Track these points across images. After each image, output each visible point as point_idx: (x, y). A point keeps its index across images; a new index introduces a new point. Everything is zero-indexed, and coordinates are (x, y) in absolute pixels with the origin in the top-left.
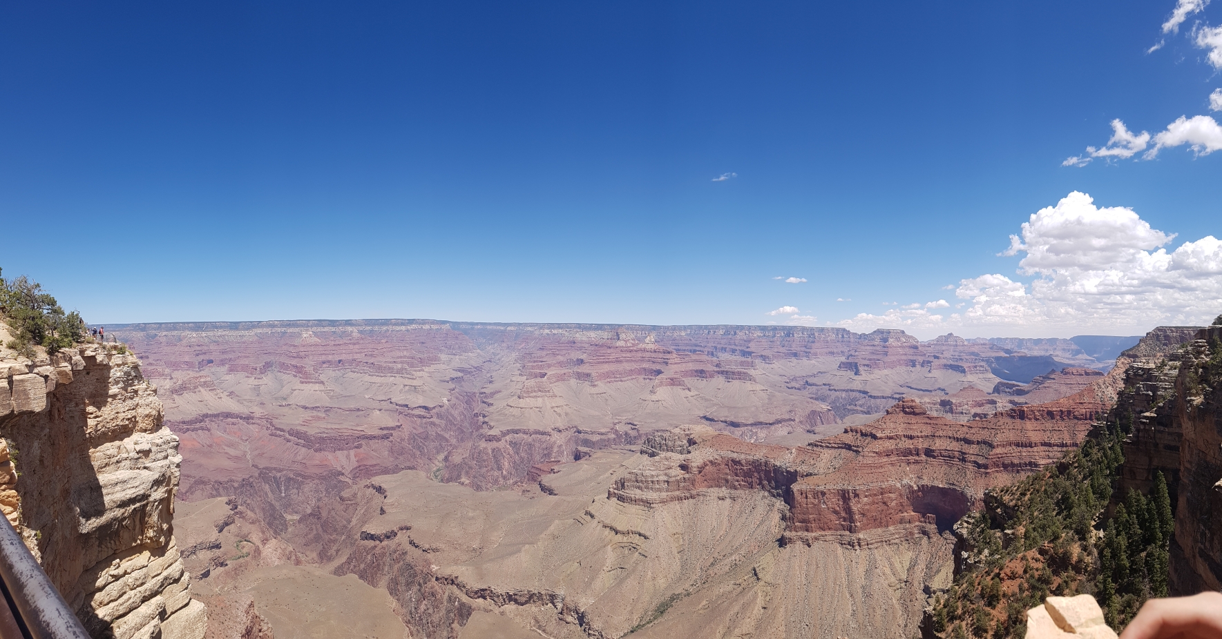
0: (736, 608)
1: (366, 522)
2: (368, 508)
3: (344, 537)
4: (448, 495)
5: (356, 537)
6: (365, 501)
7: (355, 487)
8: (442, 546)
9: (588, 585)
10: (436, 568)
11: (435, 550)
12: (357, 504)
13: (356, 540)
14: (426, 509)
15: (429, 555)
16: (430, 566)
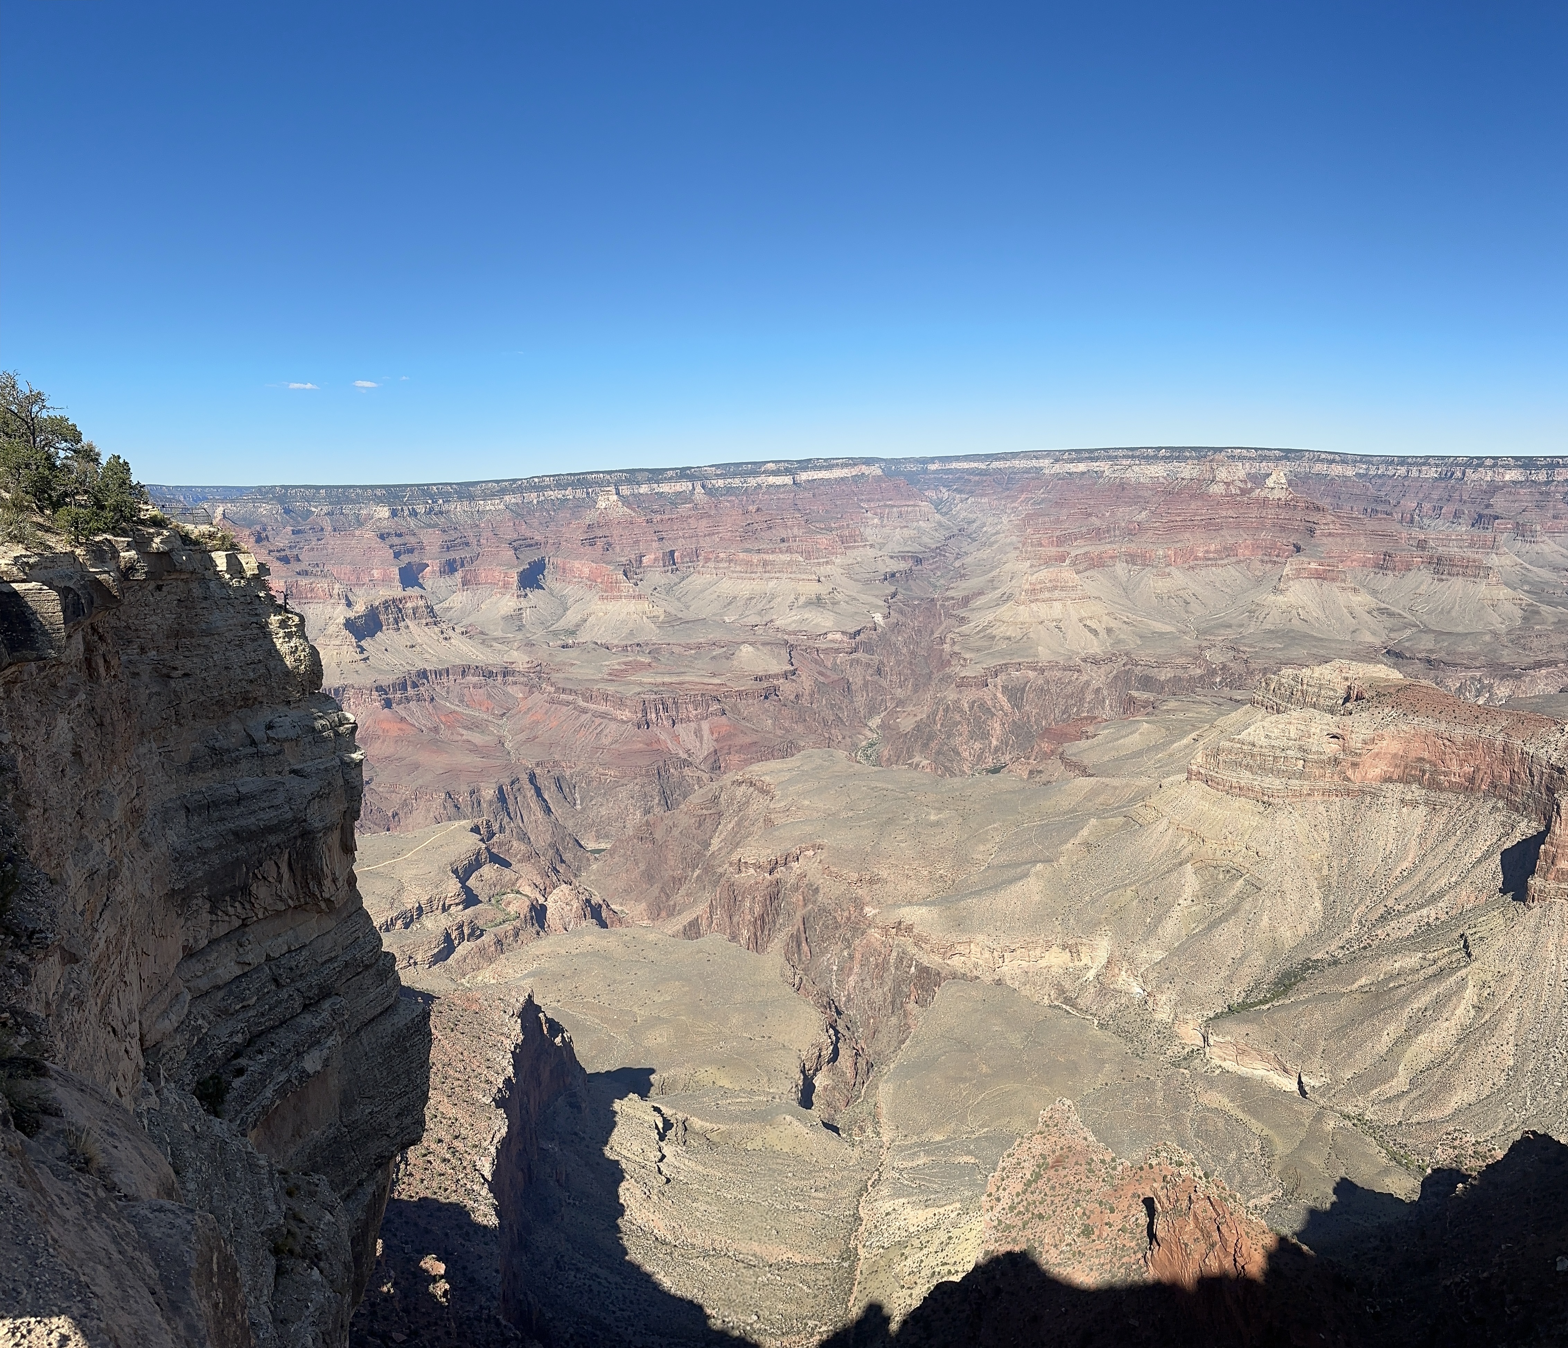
0: (1424, 999)
1: (738, 844)
2: (742, 820)
3: (697, 872)
4: (890, 787)
5: (720, 870)
6: (735, 807)
7: (715, 785)
8: (884, 874)
9: (1152, 930)
10: (873, 912)
11: (871, 882)
12: (720, 814)
13: (721, 875)
14: (850, 814)
15: (860, 891)
16: (862, 909)
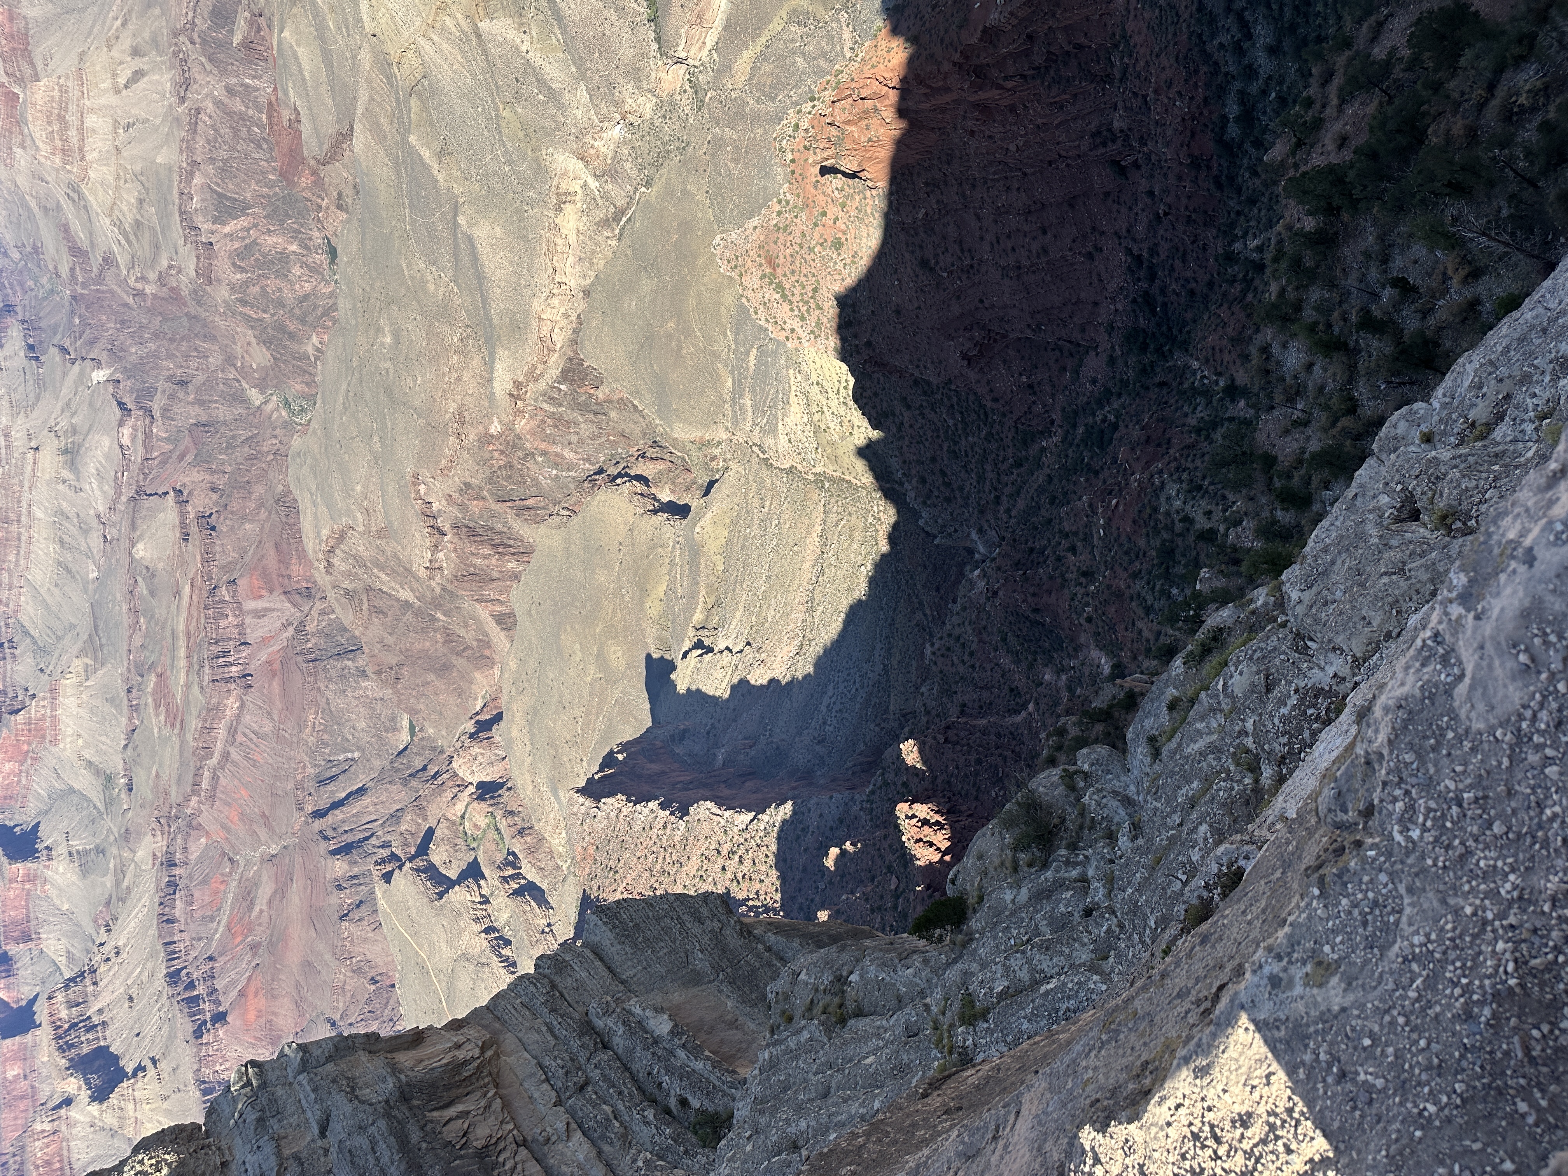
1: (407, 570)
2: (377, 564)
3: (439, 615)
4: (344, 386)
5: (438, 590)
6: (360, 571)
7: (329, 594)
8: (453, 406)
10: (495, 424)
11: (461, 423)
12: (369, 589)
13: (444, 589)
14: (376, 439)
15: (472, 436)
16: (492, 436)
